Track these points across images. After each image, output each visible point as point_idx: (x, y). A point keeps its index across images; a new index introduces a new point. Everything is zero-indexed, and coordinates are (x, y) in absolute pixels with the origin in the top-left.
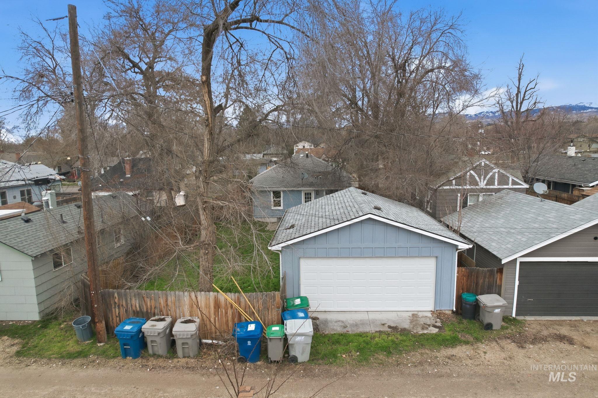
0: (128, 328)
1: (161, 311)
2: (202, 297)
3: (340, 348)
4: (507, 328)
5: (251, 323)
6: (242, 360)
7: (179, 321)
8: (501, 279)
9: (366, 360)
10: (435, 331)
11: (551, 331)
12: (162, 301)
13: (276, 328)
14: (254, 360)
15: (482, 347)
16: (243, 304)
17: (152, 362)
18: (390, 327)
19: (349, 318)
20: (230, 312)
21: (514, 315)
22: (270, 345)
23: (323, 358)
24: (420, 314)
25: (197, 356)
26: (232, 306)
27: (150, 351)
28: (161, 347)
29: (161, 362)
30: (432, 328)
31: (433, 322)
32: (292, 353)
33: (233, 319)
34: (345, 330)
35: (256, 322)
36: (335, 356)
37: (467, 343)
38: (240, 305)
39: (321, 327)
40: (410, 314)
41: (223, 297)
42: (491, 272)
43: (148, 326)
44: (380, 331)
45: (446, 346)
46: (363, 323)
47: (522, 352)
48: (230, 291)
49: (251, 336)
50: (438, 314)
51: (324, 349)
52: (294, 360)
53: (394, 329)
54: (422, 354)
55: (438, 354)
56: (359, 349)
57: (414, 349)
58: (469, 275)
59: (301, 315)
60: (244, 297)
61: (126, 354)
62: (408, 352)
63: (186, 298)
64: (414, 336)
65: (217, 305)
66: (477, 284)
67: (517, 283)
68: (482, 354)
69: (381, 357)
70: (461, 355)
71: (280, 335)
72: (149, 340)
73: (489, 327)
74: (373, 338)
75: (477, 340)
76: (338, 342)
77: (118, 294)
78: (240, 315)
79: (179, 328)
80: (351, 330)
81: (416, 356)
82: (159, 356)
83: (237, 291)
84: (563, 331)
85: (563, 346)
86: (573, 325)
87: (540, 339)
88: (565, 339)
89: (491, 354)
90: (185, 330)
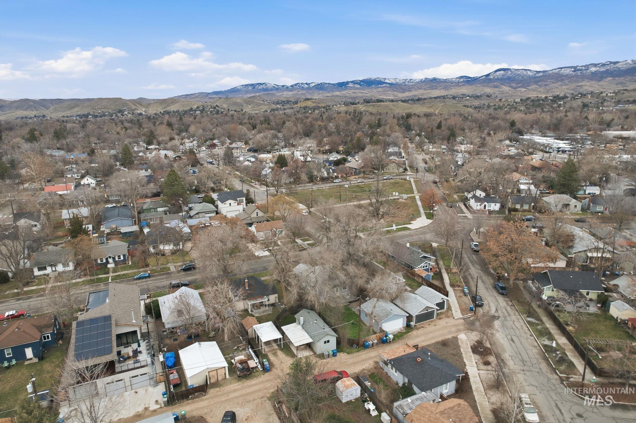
0: (366, 344)
1: (369, 340)
2: (373, 336)
4: (415, 327)
6: (385, 343)
7: (373, 341)
9: (399, 339)
12: (368, 338)
13: (387, 337)
14: (387, 343)
17: (371, 348)
18: (398, 332)
19: (391, 332)
22: (388, 340)
23: (395, 339)
24: (401, 328)
25: (378, 345)
26: (379, 336)
28: (373, 345)
29: (374, 347)
30: (404, 330)
33: (380, 338)
34: (395, 334)
35: (384, 337)
40: (399, 329)
42: (412, 318)
43: (369, 343)
45: (408, 333)
47: (418, 331)
49: (385, 340)
50: (404, 328)
52: (392, 341)
55: (408, 335)
58: (408, 319)
59: (389, 334)
63: (371, 337)
65: (376, 336)
67: (416, 318)
68: (412, 333)
69: (401, 338)
71: (389, 338)
72: (370, 345)
73: (411, 328)
76: (396, 336)
77: (361, 339)
81: (405, 336)
84: (422, 325)
85: (422, 329)
86: (423, 324)
87: (419, 328)
88: (422, 327)
89: (414, 333)
90: (376, 341)
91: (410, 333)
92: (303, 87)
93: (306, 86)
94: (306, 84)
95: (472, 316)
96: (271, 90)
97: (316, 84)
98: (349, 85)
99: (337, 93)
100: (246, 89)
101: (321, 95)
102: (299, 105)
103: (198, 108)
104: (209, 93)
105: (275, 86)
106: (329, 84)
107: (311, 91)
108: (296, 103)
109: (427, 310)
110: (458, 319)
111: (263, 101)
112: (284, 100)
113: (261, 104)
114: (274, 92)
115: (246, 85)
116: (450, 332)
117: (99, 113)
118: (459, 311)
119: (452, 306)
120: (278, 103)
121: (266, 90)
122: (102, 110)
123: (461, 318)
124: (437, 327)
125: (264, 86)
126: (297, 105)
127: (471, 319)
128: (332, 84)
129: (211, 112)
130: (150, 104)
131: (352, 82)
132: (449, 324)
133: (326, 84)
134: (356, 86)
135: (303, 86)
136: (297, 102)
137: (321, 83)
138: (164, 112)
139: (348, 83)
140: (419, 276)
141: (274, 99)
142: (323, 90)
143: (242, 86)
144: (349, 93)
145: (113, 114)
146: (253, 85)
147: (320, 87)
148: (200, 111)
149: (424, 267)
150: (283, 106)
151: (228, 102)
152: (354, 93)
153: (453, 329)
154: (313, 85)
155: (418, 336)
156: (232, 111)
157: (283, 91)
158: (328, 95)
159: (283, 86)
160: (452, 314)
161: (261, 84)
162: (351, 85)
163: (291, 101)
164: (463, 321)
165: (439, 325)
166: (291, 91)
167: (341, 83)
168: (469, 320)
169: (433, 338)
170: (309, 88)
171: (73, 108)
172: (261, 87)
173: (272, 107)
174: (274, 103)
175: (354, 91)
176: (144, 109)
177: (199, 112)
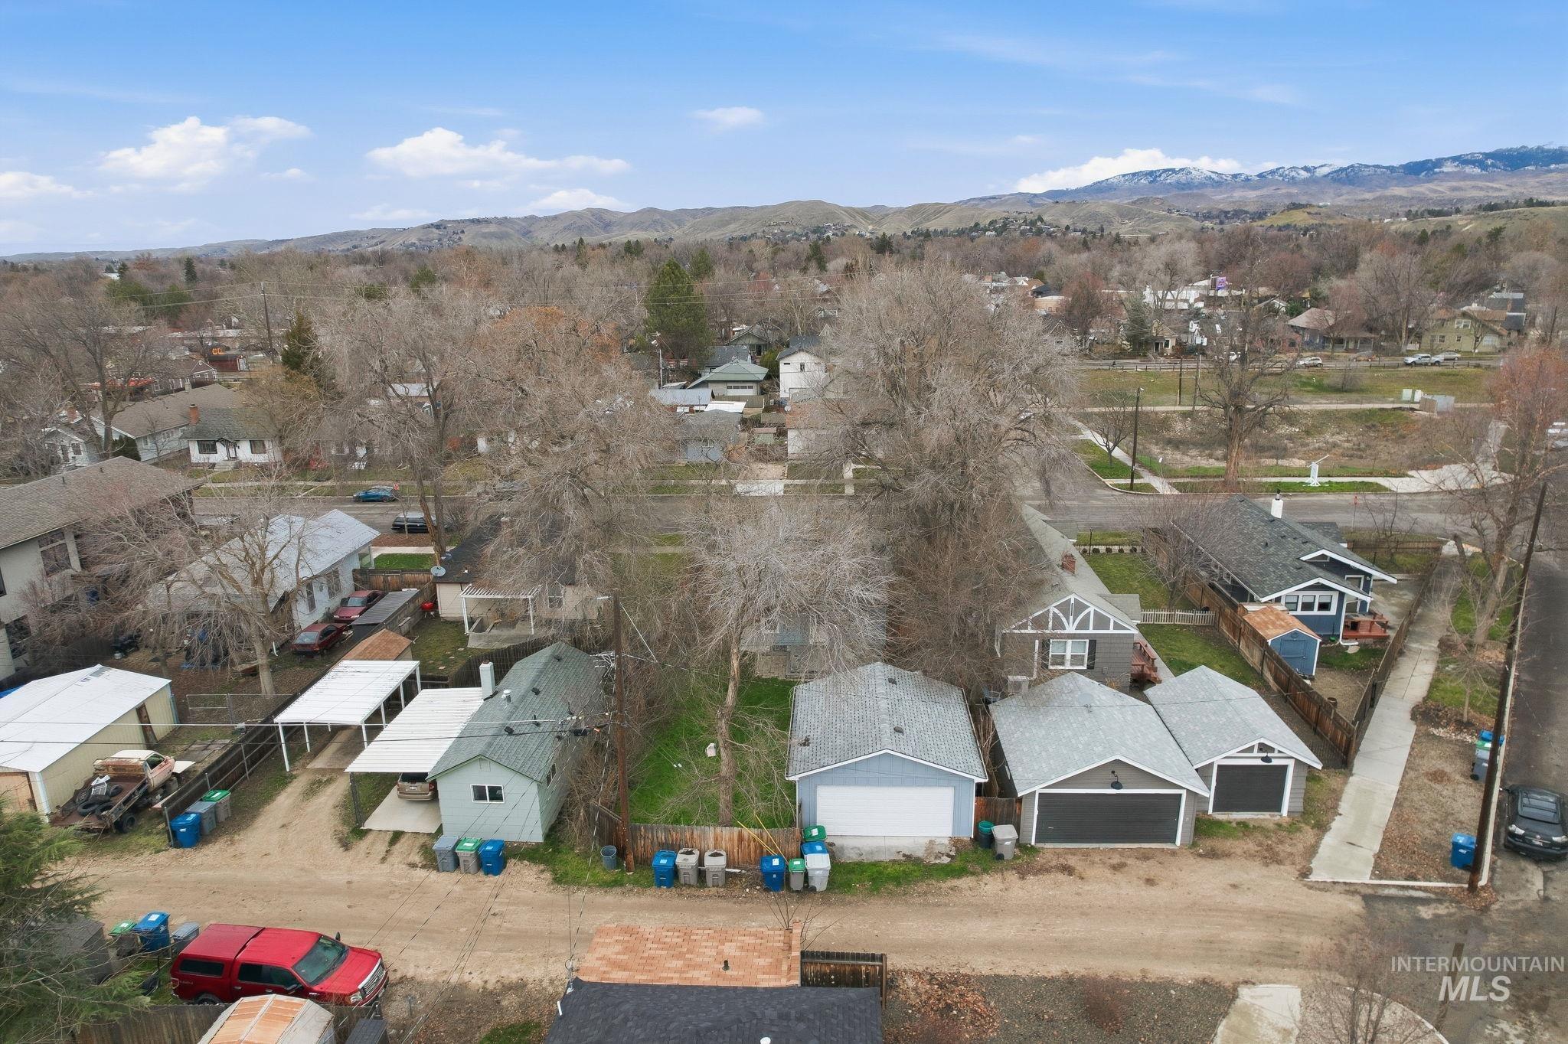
0: (663, 862)
1: (686, 843)
2: (726, 832)
3: (854, 877)
4: (1019, 858)
5: (775, 857)
6: (767, 890)
7: (707, 854)
8: (1020, 809)
9: (877, 889)
10: (946, 860)
11: (1062, 861)
12: (688, 835)
13: (797, 863)
14: (776, 890)
15: (986, 877)
16: (765, 838)
17: (686, 891)
18: (904, 855)
19: (866, 845)
20: (752, 844)
21: (1033, 843)
22: (793, 879)
23: (838, 888)
24: (938, 841)
25: (725, 885)
26: (754, 840)
27: (682, 882)
28: (693, 879)
29: (693, 891)
30: (945, 857)
31: (948, 851)
32: (812, 884)
33: (755, 852)
34: (859, 859)
35: (779, 856)
36: (849, 886)
37: (973, 874)
38: (762, 838)
39: (838, 854)
40: (927, 841)
41: (747, 832)
42: (1011, 802)
43: (680, 859)
44: (894, 861)
45: (953, 877)
46: (879, 850)
47: (1020, 883)
48: (754, 827)
49: (776, 870)
50: (956, 842)
51: (838, 878)
52: (814, 889)
53: (908, 857)
54: (928, 884)
55: (943, 885)
56: (873, 880)
57: (922, 880)
58: (988, 804)
59: (819, 848)
60: (767, 832)
61: (660, 884)
62: (916, 882)
63: (711, 832)
64: (925, 866)
65: (741, 838)
66: (996, 813)
67: (1036, 812)
68: (983, 885)
69: (891, 887)
70: (964, 886)
71: (800, 870)
72: (682, 872)
73: (1000, 857)
74: (886, 868)
75: (985, 871)
76: (852, 871)
77: (645, 828)
78: (761, 847)
79: (710, 862)
80: (867, 859)
81: (922, 887)
82: (690, 886)
83: (760, 827)
84: (1072, 861)
85: (1062, 877)
86: (1086, 854)
87: (1044, 870)
88: (1068, 870)
89: (990, 885)
90: (715, 864)
91: (964, 882)
92: (1293, 178)
93: (1304, 174)
94: (1306, 169)
95: (1441, 896)
96: (1202, 185)
97: (1336, 168)
98: (1445, 169)
99: (1399, 191)
100: (1132, 184)
101: (1344, 197)
102: (1267, 222)
103: (991, 223)
104: (1035, 195)
105: (1213, 176)
106: (1377, 166)
107: (1314, 189)
108: (1261, 215)
109: (1116, 785)
110: (1323, 887)
111: (1170, 211)
112: (1229, 209)
113: (1162, 218)
114: (1208, 191)
115: (1134, 174)
116: (1210, 948)
117: (774, 235)
118: (1372, 845)
119: (1344, 806)
120: (1208, 216)
121: (1188, 186)
122: (783, 227)
123: (1351, 889)
124: (1159, 895)
125: (1182, 177)
126: (1261, 223)
127: (1425, 912)
128: (1387, 168)
129: (1023, 233)
130: (887, 215)
131: (1454, 159)
132: (1242, 900)
133: (1367, 166)
134: (1469, 169)
135: (1293, 174)
136: (1265, 213)
137: (1352, 166)
138: (913, 232)
139: (1439, 162)
140: (1255, 634)
141: (1202, 206)
142: (1353, 185)
143: (1124, 176)
144: (1436, 191)
145: (801, 236)
146: (1151, 173)
147: (1347, 177)
148: (995, 230)
149: (1307, 606)
150: (1222, 223)
151: (1074, 214)
152: (1454, 189)
153: (1251, 937)
154: (1326, 170)
155: (992, 910)
156: (1075, 231)
157: (1233, 188)
158: (1368, 196)
159: (1235, 176)
160: (1312, 851)
161: (1173, 171)
162: (1448, 168)
163: (1246, 212)
164: (1355, 905)
165: (1175, 884)
166: (1255, 188)
167: (1416, 164)
168: (1402, 913)
169: (1067, 947)
170: (1313, 181)
171: (728, 223)
172: (1172, 179)
173: (1190, 225)
174: (1196, 217)
175: (1454, 184)
176: (870, 227)
177: (993, 233)
